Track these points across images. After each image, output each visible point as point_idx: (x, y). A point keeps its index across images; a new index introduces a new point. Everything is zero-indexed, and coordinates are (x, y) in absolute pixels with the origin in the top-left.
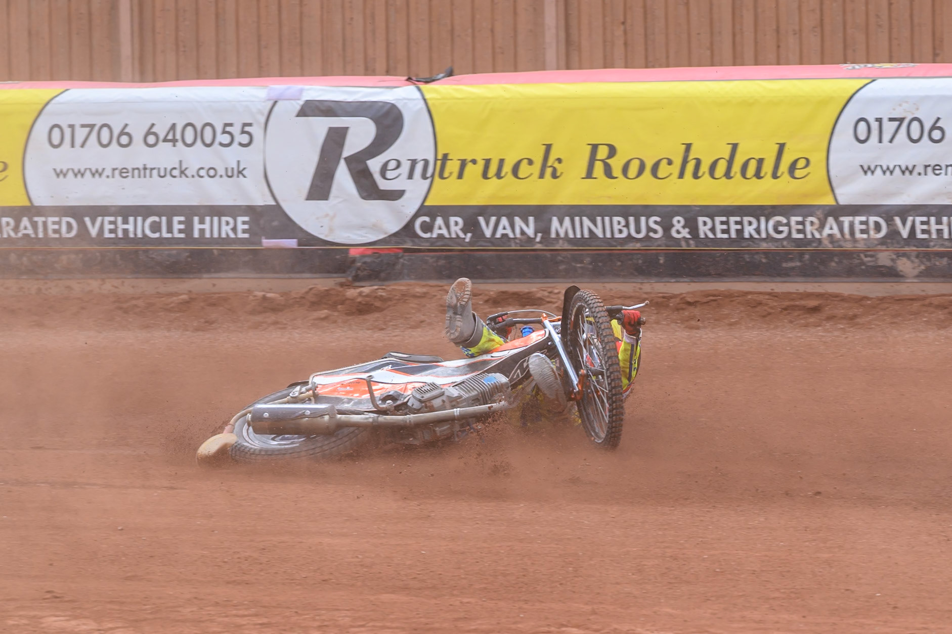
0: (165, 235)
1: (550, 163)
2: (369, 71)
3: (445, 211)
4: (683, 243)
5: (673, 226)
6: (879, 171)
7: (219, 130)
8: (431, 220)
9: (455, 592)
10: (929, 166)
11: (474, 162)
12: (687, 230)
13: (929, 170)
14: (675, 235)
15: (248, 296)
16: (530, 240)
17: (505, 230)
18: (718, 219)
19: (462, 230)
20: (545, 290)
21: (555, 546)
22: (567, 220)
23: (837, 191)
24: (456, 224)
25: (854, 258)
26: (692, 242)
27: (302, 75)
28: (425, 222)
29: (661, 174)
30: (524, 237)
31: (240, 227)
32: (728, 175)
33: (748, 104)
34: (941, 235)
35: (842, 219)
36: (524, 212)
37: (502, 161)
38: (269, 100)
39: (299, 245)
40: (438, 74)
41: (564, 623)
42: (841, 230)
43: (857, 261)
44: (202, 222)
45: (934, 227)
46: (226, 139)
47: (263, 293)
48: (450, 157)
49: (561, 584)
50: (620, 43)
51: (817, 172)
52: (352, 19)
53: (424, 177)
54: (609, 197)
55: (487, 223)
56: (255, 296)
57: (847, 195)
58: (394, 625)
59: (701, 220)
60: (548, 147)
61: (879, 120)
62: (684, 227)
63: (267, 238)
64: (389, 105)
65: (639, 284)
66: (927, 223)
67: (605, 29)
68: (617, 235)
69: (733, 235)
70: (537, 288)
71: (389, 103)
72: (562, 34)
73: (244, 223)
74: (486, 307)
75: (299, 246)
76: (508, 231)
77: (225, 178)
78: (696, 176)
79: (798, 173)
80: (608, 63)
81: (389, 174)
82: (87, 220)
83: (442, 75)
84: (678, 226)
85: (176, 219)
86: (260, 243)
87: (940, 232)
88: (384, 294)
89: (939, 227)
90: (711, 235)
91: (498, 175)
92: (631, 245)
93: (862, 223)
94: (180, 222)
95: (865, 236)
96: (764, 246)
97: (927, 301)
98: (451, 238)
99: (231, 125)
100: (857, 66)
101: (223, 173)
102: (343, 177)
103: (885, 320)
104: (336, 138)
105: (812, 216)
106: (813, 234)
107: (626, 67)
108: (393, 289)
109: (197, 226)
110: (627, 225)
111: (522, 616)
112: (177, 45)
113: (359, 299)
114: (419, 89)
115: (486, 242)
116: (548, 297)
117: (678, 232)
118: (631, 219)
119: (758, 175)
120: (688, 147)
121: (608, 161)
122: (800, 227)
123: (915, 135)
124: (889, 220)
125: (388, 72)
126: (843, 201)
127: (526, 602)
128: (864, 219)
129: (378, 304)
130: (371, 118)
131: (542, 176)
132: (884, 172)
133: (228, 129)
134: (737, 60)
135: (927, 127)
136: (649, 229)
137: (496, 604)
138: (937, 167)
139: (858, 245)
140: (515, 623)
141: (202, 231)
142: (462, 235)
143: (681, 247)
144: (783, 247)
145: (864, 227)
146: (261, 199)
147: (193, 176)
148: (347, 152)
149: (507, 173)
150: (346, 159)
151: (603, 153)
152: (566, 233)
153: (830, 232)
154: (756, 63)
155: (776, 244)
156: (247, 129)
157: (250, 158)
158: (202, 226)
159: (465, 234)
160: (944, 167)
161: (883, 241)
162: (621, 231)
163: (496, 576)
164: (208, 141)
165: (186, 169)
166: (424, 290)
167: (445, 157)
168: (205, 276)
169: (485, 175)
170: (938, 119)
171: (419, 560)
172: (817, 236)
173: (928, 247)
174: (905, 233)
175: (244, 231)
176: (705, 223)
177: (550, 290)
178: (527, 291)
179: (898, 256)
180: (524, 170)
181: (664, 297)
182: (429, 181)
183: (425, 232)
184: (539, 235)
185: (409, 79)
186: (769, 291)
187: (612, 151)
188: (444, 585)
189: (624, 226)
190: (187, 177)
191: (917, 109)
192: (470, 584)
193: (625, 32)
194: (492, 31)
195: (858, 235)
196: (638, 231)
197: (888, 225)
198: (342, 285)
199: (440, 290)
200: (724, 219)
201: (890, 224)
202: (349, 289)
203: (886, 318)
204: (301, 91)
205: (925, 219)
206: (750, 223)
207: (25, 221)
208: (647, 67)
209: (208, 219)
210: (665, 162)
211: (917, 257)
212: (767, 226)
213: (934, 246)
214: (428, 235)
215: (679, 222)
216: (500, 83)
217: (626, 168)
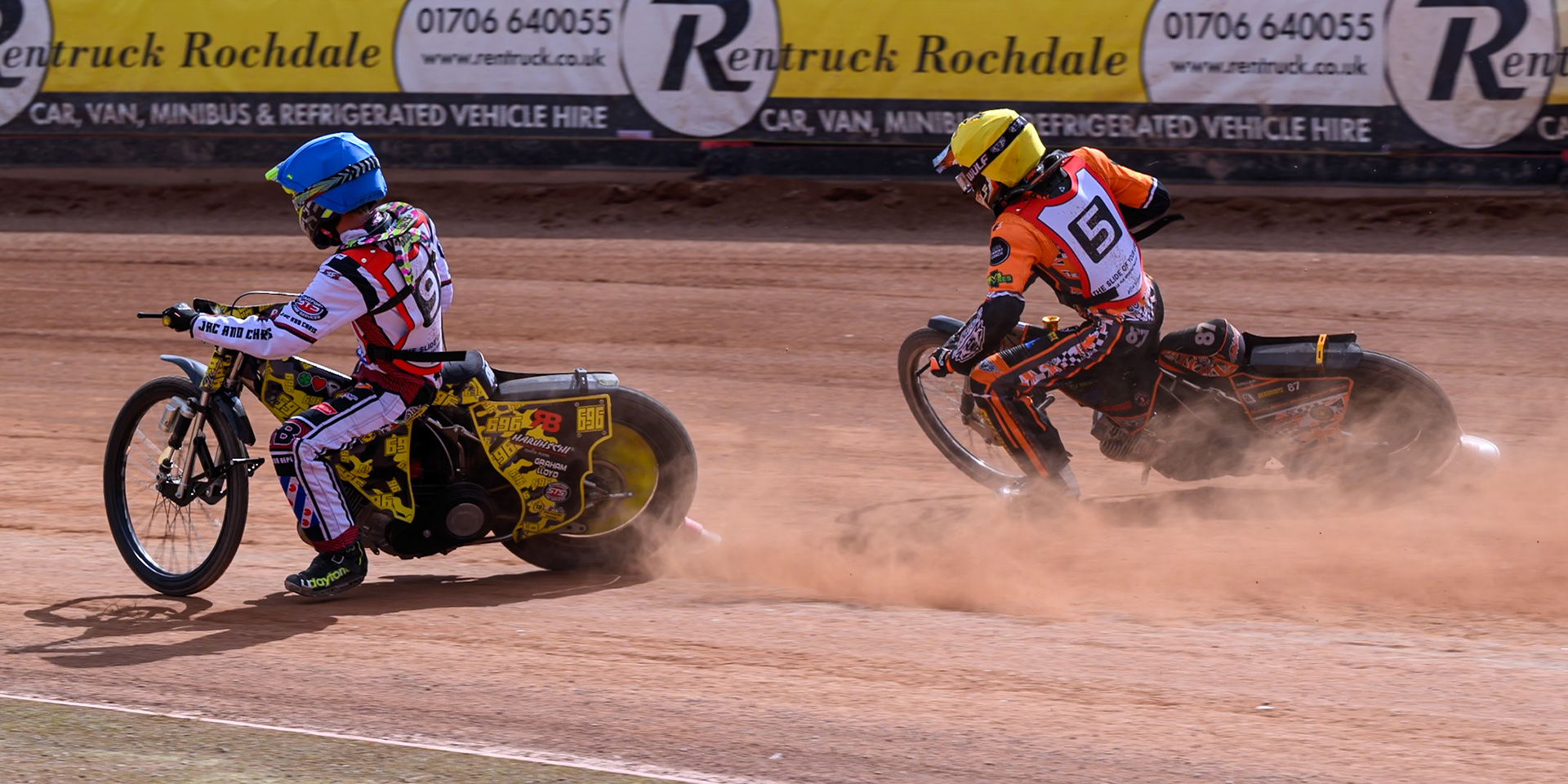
0: (529, 125)
1: (885, 55)
3: (789, 104)
6: (1188, 68)
7: (578, 15)
8: (776, 112)
11: (815, 52)
15: (602, 188)
16: (867, 135)
17: (844, 125)
19: (805, 123)
22: (900, 115)
23: (1150, 89)
24: (800, 117)
25: (1167, 158)
28: (770, 114)
29: (987, 68)
30: (860, 132)
31: (598, 117)
32: (1049, 70)
34: (1245, 135)
35: (1156, 117)
36: (860, 105)
37: (840, 53)
39: (655, 135)
42: (1154, 129)
43: (1169, 162)
44: (562, 112)
45: (1240, 127)
46: (585, 26)
47: (615, 185)
48: (793, 48)
51: (1131, 69)
54: (939, 92)
55: (828, 118)
56: (607, 188)
57: (1161, 92)
60: (884, 38)
61: (1190, 15)
63: (623, 129)
66: (1233, 123)
69: (1054, 132)
73: (602, 113)
75: (652, 138)
76: (847, 126)
77: (585, 67)
78: (1019, 70)
79: (1114, 70)
81: (738, 64)
82: (454, 108)
85: (538, 108)
86: (617, 135)
87: (1244, 132)
88: (726, 188)
89: (1245, 127)
91: (838, 67)
93: (1173, 122)
94: (542, 112)
95: (1176, 136)
97: (1228, 203)
98: (793, 132)
99: (589, 11)
101: (582, 61)
102: (694, 66)
104: (688, 26)
105: (1127, 114)
106: (1128, 133)
108: (738, 183)
109: (558, 116)
113: (705, 193)
115: (826, 137)
119: (1077, 70)
120: (1012, 40)
121: (938, 54)
122: (1114, 124)
123: (1222, 31)
124: (1200, 119)
126: (1158, 98)
128: (1175, 117)
130: (721, 6)
131: (877, 69)
132: (1194, 69)
133: (587, 15)
135: (1233, 23)
138: (1242, 66)
139: (1169, 145)
141: (562, 121)
142: (804, 129)
145: (1175, 126)
146: (618, 89)
147: (555, 64)
148: (698, 40)
149: (845, 65)
150: (698, 48)
152: (900, 128)
153: (1143, 131)
156: (605, 15)
157: (608, 46)
158: (562, 116)
159: (807, 128)
161: (1194, 141)
164: (569, 28)
165: (548, 56)
167: (789, 47)
168: (566, 167)
169: (825, 67)
170: (1245, 15)
172: (1132, 134)
173: (1234, 147)
174: (1213, 133)
175: (603, 122)
179: (1208, 157)
180: (862, 62)
182: (774, 71)
183: (771, 126)
184: (874, 130)
190: (549, 64)
191: (1226, 5)
195: (1170, 135)
197: (1198, 124)
198: (691, 178)
202: (698, 182)
205: (1232, 118)
207: (396, 109)
209: (567, 109)
210: (990, 55)
211: (1226, 158)
213: (1238, 147)
214: (772, 129)
217: (954, 61)
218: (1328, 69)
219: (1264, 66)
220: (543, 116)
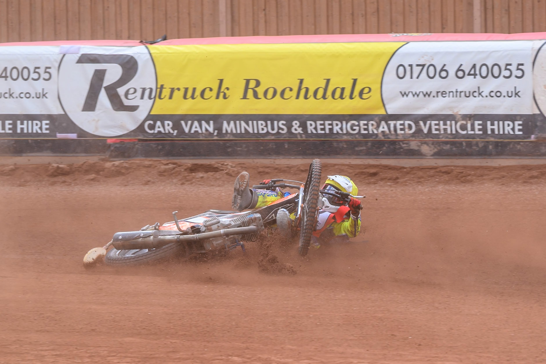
0: (1, 131)
1: (222, 90)
2: (118, 36)
3: (162, 118)
4: (299, 136)
5: (292, 126)
6: (410, 95)
7: (32, 71)
8: (154, 123)
9: (167, 337)
10: (439, 92)
11: (179, 89)
12: (301, 129)
13: (440, 94)
14: (293, 131)
15: (48, 167)
16: (211, 134)
17: (196, 129)
18: (319, 123)
19: (172, 128)
20: (219, 163)
21: (225, 310)
22: (232, 123)
23: (387, 107)
24: (168, 125)
25: (397, 145)
26: (303, 136)
27: (80, 39)
28: (150, 124)
29: (286, 96)
30: (207, 133)
31: (44, 127)
32: (324, 97)
33: (336, 56)
34: (446, 132)
35: (389, 122)
36: (208, 118)
37: (194, 89)
38: (61, 54)
40: (158, 39)
41: (230, 354)
42: (389, 129)
43: (398, 147)
44: (22, 124)
45: (442, 127)
46: (36, 76)
47: (57, 165)
48: (164, 87)
49: (228, 332)
50: (262, 21)
51: (375, 96)
52: (108, 7)
53: (150, 98)
54: (256, 110)
55: (186, 125)
56: (53, 166)
57: (392, 108)
58: (132, 355)
59: (309, 123)
60: (221, 81)
61: (411, 66)
62: (299, 127)
63: (59, 133)
64: (130, 57)
65: (273, 159)
66: (438, 125)
67: (253, 14)
68: (261, 132)
69: (327, 131)
70: (215, 162)
71: (130, 55)
72: (229, 17)
73: (46, 124)
74: (186, 173)
75: (78, 138)
76: (198, 129)
77: (35, 99)
78: (306, 97)
79: (364, 96)
80: (255, 33)
83: (160, 39)
84: (296, 127)
85: (7, 122)
86: (55, 136)
87: (445, 130)
88: (127, 165)
89: (445, 127)
90: (314, 132)
91: (193, 97)
92: (269, 137)
93: (401, 125)
94: (10, 124)
95: (403, 132)
96: (345, 138)
97: (438, 170)
98: (165, 133)
99: (39, 68)
100: (398, 35)
101: (34, 96)
102: (103, 98)
103: (414, 180)
104: (99, 75)
105: (372, 121)
106: (373, 131)
107: (266, 35)
108: (132, 162)
109: (19, 126)
110: (266, 126)
111: (206, 350)
112: (8, 22)
113: (113, 168)
114: (147, 48)
115: (186, 135)
116: (221, 167)
117: (296, 130)
118: (269, 122)
119: (341, 97)
120: (301, 81)
121: (256, 89)
122: (366, 127)
123: (431, 74)
124: (417, 123)
125: (129, 38)
126: (390, 112)
127: (208, 342)
128: (402, 122)
129: (123, 171)
130: (119, 64)
131: (217, 97)
132: (414, 95)
133: (37, 70)
134: (329, 31)
135: (438, 70)
136: (279, 128)
137: (191, 343)
138: (444, 93)
139: (398, 137)
140: (202, 354)
141: (22, 129)
142: (172, 131)
143: (298, 138)
144: (356, 138)
145: (402, 127)
146: (56, 110)
147: (17, 97)
148: (105, 84)
149: (197, 96)
150: (105, 88)
151: (252, 84)
152: (232, 130)
153: (383, 130)
154: (341, 33)
155: (352, 137)
156: (48, 70)
157: (50, 87)
158: (22, 126)
159: (174, 131)
160: (448, 93)
161: (413, 135)
162: (263, 129)
163: (191, 327)
164: (26, 77)
165: (13, 93)
166: (150, 163)
167: (162, 86)
168: (24, 155)
169: (185, 97)
170: (445, 65)
171: (146, 318)
172: (376, 132)
173: (439, 138)
174: (425, 131)
175: (46, 129)
176: (311, 125)
177: (222, 163)
178: (209, 163)
179: (422, 144)
180: (207, 94)
181: (287, 167)
182: (152, 101)
183: (151, 130)
184: (216, 131)
185: (141, 42)
186: (348, 163)
187: (258, 84)
188: (161, 332)
189: (265, 126)
190: (13, 98)
191: (433, 59)
192: (176, 332)
193: (265, 15)
194: (189, 14)
195: (399, 132)
196: (273, 129)
197: (416, 126)
198: (103, 160)
199: (159, 163)
200: (322, 122)
201: (417, 125)
202: (107, 162)
203: (415, 179)
204: (79, 48)
205: (437, 122)
206: (337, 125)
208: (278, 35)
209: (25, 122)
210: (288, 90)
211: (433, 144)
212: (347, 126)
213: (442, 138)
214: (152, 132)
215: (296, 124)
216: (193, 44)
217: (266, 93)
218: (498, 94)
219: (458, 93)
220: (11, 126)
